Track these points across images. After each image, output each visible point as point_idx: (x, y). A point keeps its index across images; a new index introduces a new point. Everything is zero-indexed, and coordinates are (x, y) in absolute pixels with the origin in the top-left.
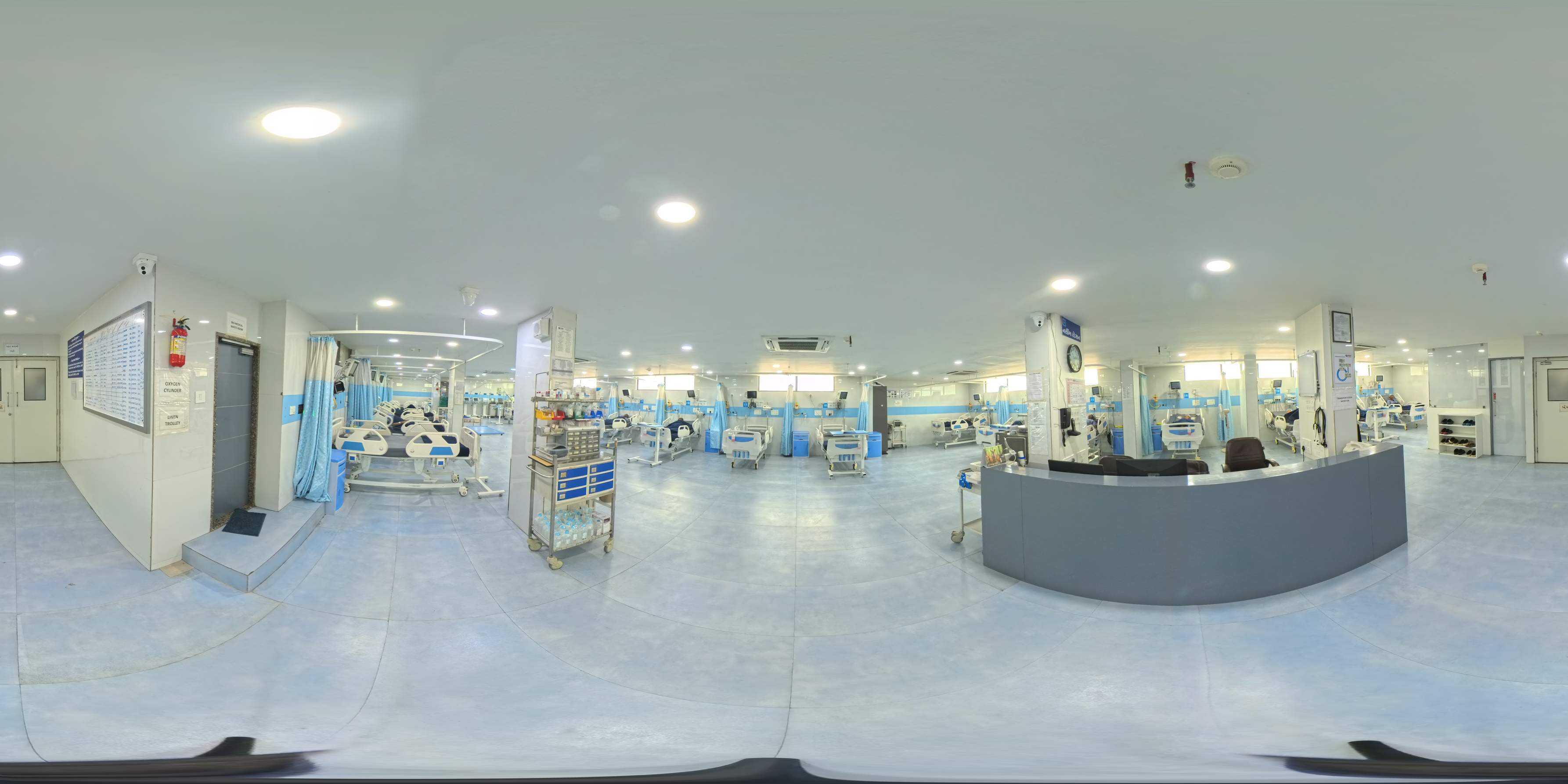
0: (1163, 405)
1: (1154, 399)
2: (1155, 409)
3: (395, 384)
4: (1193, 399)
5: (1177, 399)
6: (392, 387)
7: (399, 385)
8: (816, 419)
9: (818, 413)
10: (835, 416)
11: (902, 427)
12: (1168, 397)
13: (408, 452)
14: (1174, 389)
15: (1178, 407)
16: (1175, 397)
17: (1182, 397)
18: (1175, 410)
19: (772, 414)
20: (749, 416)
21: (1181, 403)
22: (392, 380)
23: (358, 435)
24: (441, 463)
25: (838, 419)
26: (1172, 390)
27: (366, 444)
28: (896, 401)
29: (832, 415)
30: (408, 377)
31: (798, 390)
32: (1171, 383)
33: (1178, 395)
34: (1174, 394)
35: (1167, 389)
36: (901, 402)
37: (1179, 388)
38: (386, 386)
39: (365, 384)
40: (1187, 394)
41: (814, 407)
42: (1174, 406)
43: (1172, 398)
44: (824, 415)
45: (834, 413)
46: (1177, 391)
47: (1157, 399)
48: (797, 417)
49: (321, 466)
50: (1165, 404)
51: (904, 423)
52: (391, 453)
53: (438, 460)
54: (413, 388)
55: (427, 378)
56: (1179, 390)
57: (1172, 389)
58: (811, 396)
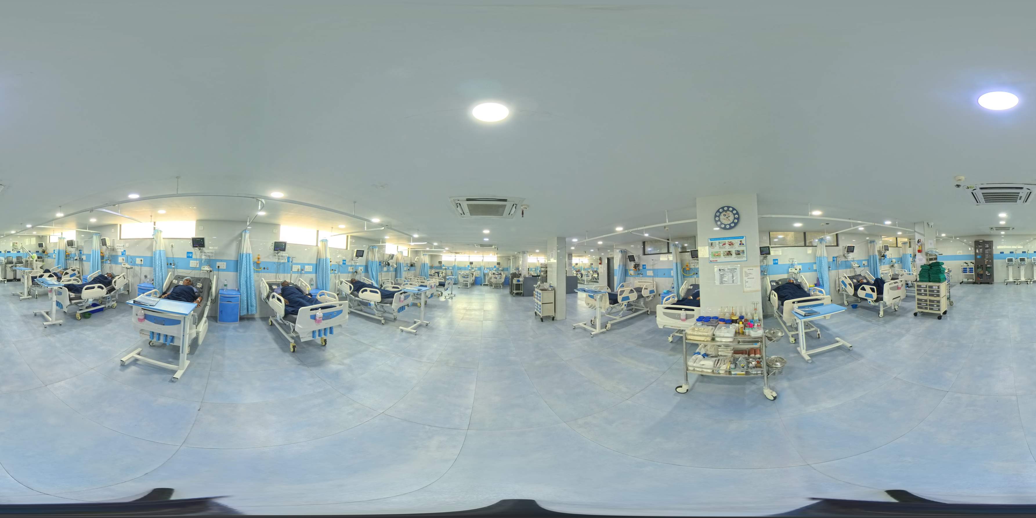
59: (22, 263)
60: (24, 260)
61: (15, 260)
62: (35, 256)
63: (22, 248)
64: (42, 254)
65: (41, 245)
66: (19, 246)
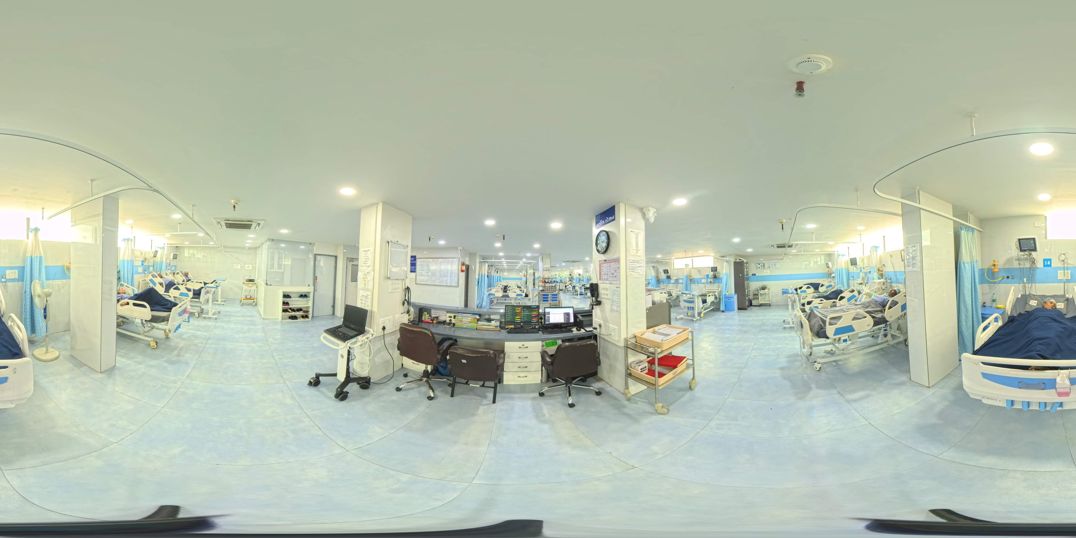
0: (1008, 277)
1: (993, 267)
2: (995, 283)
3: (503, 274)
4: (1059, 268)
5: (1030, 268)
6: (501, 275)
7: (505, 274)
8: (703, 285)
9: (703, 281)
10: (714, 283)
11: (766, 290)
12: (1016, 265)
13: (510, 296)
14: (1025, 251)
15: (1031, 280)
16: (1028, 265)
17: (1040, 264)
18: (1027, 285)
19: (680, 282)
20: (669, 283)
21: (1038, 274)
22: (501, 272)
23: (493, 291)
24: (519, 299)
25: (716, 284)
26: (1022, 253)
27: (496, 294)
28: (765, 271)
29: (712, 282)
30: (509, 270)
31: (694, 267)
32: (1019, 240)
33: (1033, 262)
34: (1027, 259)
35: (1014, 252)
36: (768, 271)
37: (1035, 250)
38: (499, 275)
39: (492, 275)
40: (1050, 260)
41: (700, 277)
42: (1025, 279)
43: (1022, 266)
44: (707, 283)
45: (713, 280)
46: (1030, 254)
47: (996, 267)
48: (692, 283)
49: (485, 298)
50: (1009, 276)
51: (768, 287)
52: (503, 296)
53: (519, 298)
54: (514, 275)
55: (520, 270)
56: (1033, 253)
57: (1021, 251)
58: (699, 270)
59: (562, 282)
60: (563, 281)
61: (559, 281)
62: (568, 280)
63: (562, 276)
64: (571, 279)
65: (570, 275)
66: (561, 275)
